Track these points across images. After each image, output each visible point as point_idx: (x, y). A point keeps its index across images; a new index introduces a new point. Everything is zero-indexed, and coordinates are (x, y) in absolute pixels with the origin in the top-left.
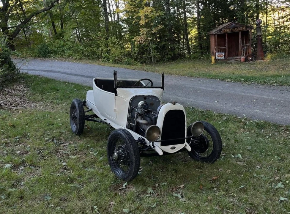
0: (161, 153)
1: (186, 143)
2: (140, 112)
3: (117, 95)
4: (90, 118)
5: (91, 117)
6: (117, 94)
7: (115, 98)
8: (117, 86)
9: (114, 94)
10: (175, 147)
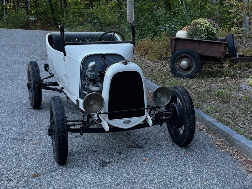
0: (107, 128)
1: (146, 115)
6: (65, 53)
7: (64, 59)
8: (66, 43)
9: (62, 53)
10: (130, 122)
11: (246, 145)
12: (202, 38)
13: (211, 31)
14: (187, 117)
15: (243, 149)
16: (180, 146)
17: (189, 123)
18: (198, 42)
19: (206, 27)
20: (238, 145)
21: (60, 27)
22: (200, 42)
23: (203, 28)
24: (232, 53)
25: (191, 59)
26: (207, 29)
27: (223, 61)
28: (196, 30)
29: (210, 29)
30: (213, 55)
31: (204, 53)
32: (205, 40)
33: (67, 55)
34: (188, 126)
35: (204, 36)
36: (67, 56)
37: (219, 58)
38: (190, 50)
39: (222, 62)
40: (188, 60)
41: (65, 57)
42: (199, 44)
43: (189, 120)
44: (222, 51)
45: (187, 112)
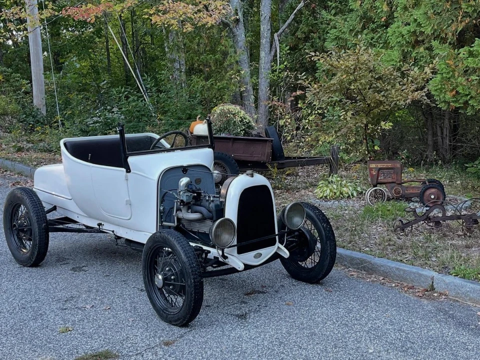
0: (241, 267)
1: (278, 244)
2: (185, 199)
3: (130, 172)
4: (61, 226)
5: (62, 224)
6: (129, 169)
7: (126, 177)
8: (127, 153)
9: (124, 170)
10: (261, 255)
11: (398, 268)
12: (237, 134)
13: (249, 123)
14: (327, 241)
15: (392, 275)
16: (311, 283)
17: (330, 249)
18: (232, 140)
19: (241, 117)
20: (383, 271)
21: (119, 130)
22: (235, 139)
23: (238, 119)
24: (278, 155)
25: (224, 168)
26: (242, 120)
27: (270, 167)
28: (228, 122)
29: (247, 120)
30: (255, 159)
31: (241, 157)
32: (242, 137)
33: (132, 171)
34: (329, 252)
35: (241, 130)
36: (133, 173)
37: (264, 163)
38: (223, 154)
39: (268, 168)
40: (220, 169)
41: (128, 174)
42: (233, 143)
43: (330, 244)
44: (267, 152)
45: (326, 234)
